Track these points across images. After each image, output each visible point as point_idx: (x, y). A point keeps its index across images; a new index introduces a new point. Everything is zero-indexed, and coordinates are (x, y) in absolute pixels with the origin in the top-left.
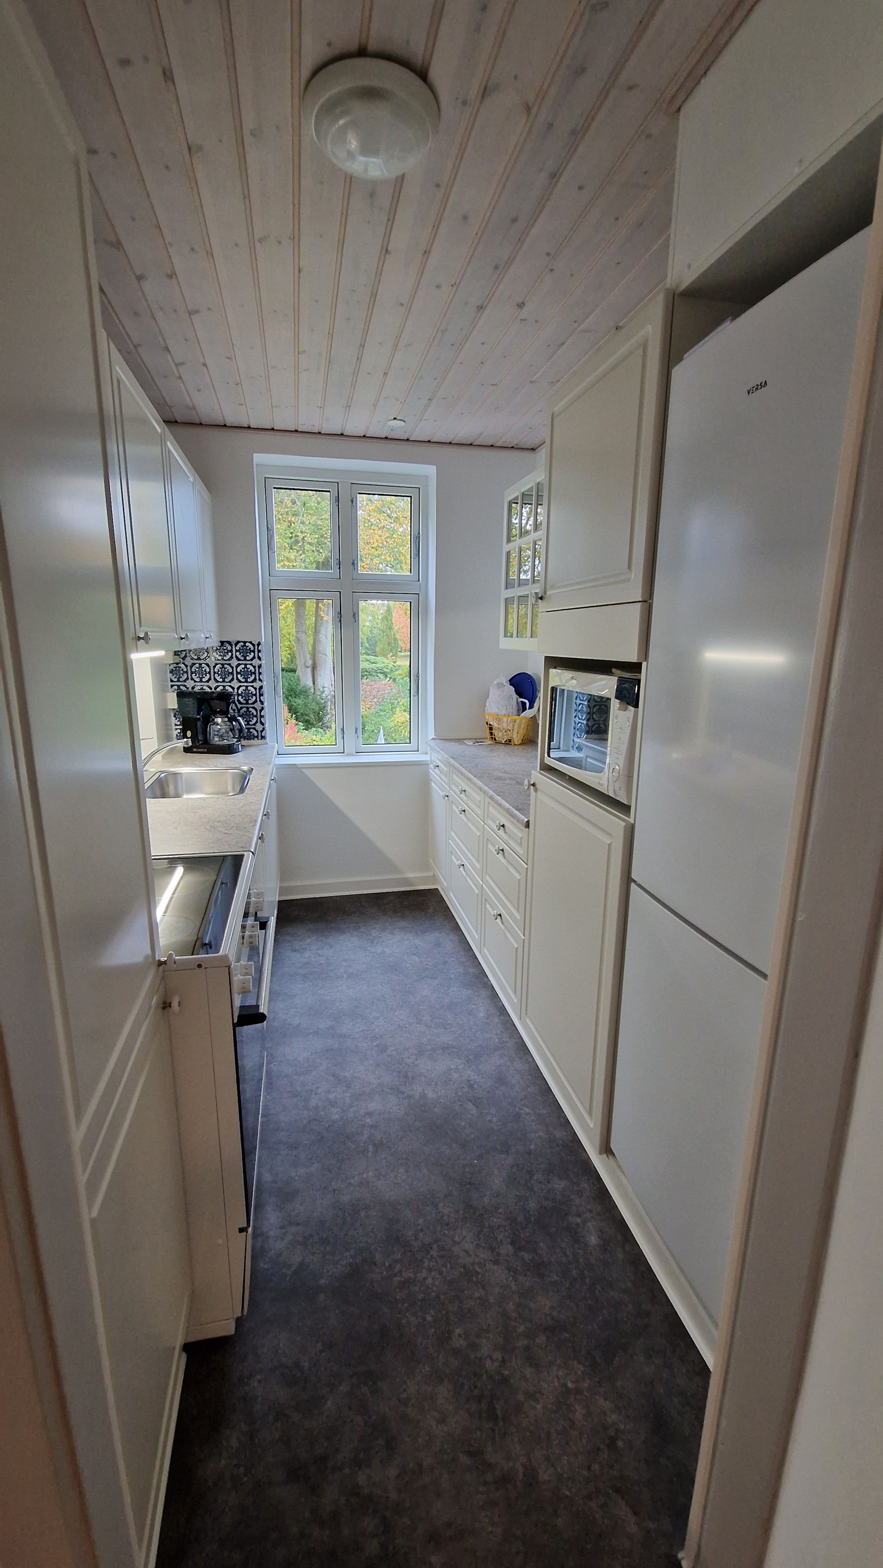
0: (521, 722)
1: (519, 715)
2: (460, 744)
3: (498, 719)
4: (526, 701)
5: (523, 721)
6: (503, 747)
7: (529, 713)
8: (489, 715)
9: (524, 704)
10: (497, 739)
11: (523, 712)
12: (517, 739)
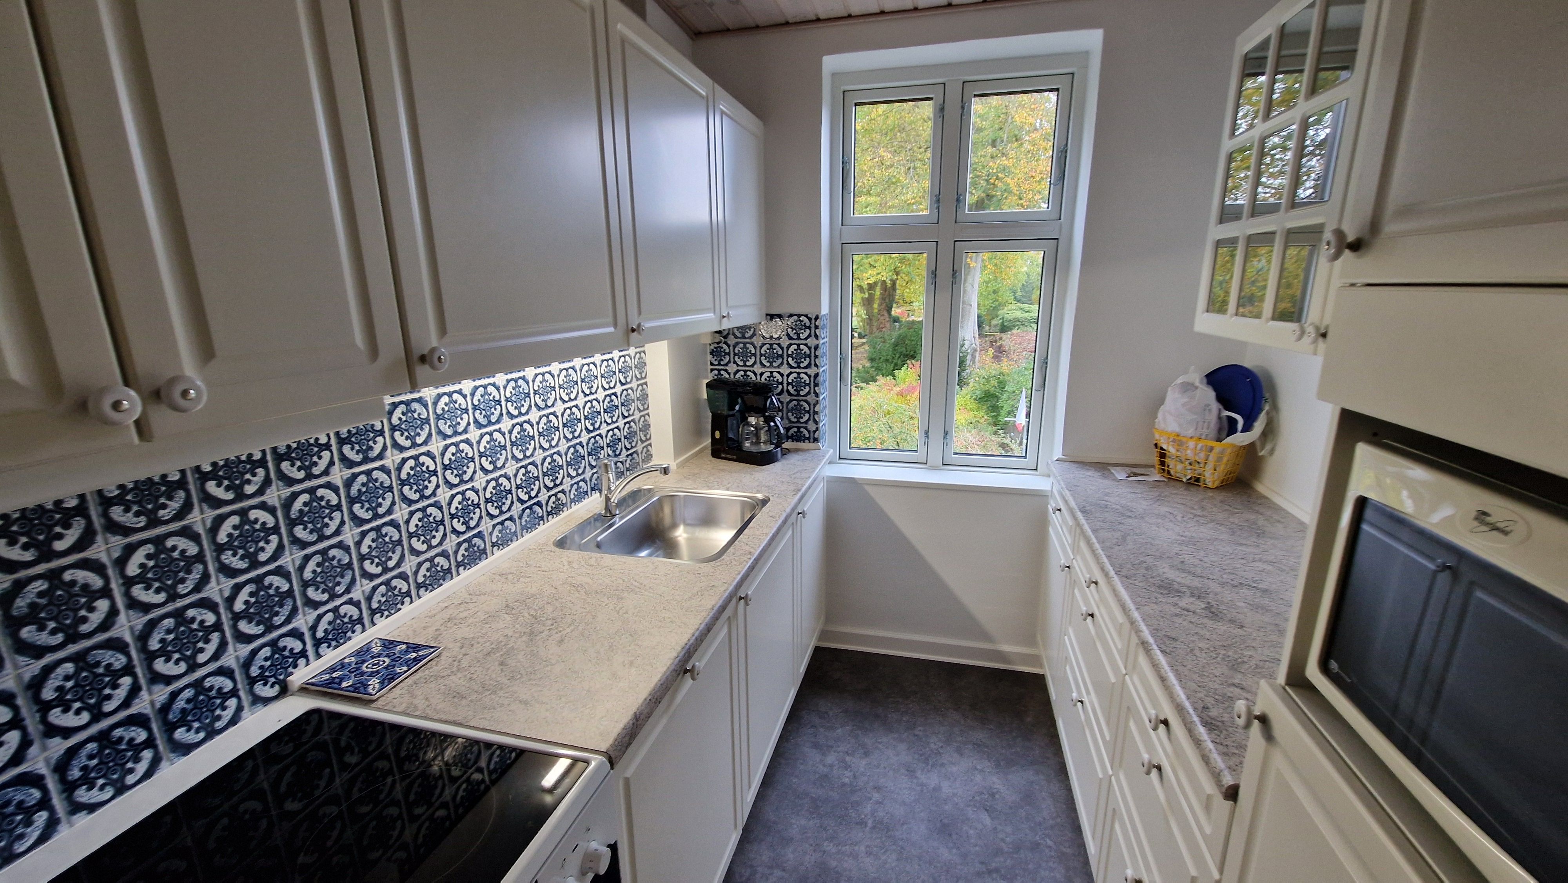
0: (1222, 452)
1: (1219, 440)
2: (1104, 477)
3: (1178, 440)
4: (1239, 418)
5: (1229, 451)
6: (1182, 491)
7: (1240, 439)
8: (1163, 432)
9: (1232, 422)
10: (1172, 472)
11: (1228, 435)
12: (1211, 478)
